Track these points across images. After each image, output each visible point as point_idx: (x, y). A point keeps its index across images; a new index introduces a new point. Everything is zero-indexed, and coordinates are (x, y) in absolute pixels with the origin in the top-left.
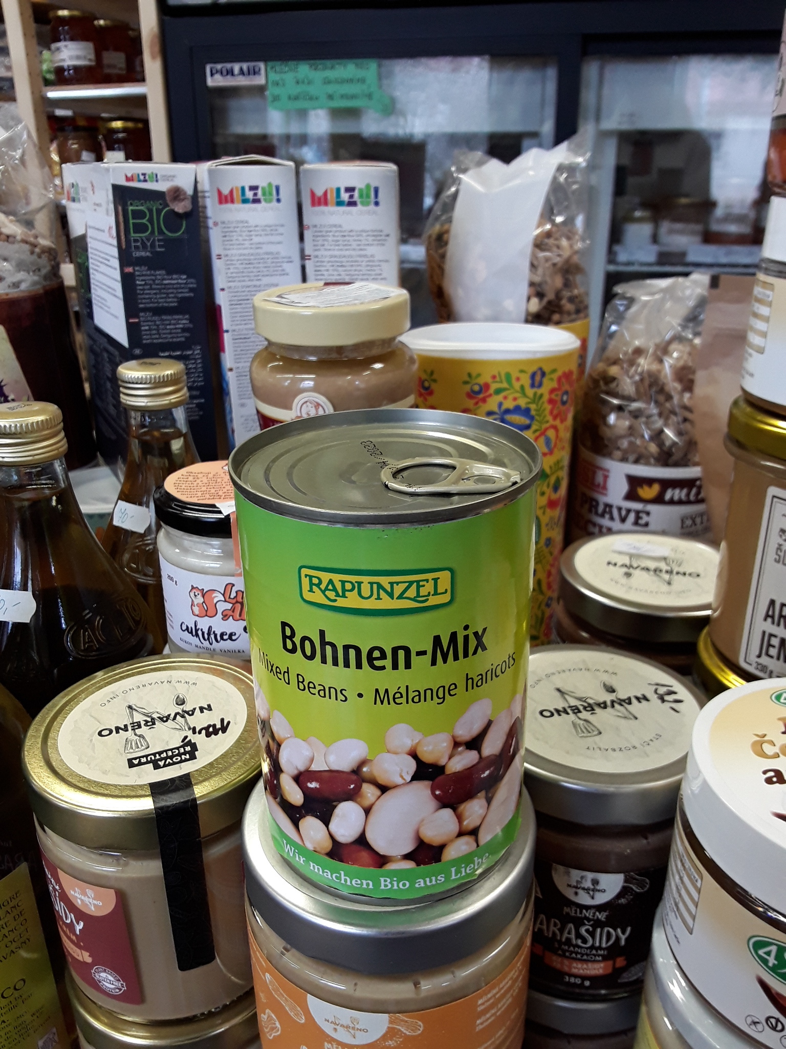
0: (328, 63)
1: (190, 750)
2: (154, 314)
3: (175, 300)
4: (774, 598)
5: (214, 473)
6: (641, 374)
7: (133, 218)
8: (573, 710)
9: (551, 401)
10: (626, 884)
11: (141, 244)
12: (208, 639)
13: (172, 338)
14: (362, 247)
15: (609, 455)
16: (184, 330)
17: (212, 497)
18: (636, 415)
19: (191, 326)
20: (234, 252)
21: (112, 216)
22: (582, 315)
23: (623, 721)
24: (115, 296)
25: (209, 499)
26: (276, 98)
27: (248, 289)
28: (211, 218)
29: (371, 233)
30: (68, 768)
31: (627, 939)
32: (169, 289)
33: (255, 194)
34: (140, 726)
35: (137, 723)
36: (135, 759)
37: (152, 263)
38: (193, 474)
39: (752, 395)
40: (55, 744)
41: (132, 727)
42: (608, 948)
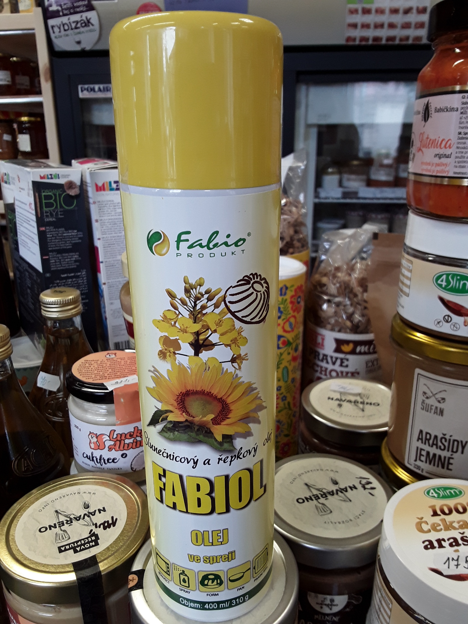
1: (95, 539)
2: (58, 253)
3: (71, 244)
4: (422, 429)
5: (101, 360)
6: (340, 283)
7: (45, 200)
8: (314, 497)
9: (292, 302)
10: (349, 601)
11: (50, 214)
12: (100, 462)
13: (69, 266)
15: (324, 327)
16: (76, 261)
17: (101, 378)
18: (338, 305)
19: (80, 258)
20: (106, 218)
21: (31, 197)
22: (305, 248)
23: (343, 503)
24: (34, 242)
25: (99, 379)
27: (114, 238)
28: (91, 198)
30: (23, 555)
32: (66, 238)
34: (63, 525)
35: (61, 522)
36: (62, 546)
37: (56, 225)
38: (89, 362)
39: (403, 318)
40: (13, 539)
41: (59, 525)
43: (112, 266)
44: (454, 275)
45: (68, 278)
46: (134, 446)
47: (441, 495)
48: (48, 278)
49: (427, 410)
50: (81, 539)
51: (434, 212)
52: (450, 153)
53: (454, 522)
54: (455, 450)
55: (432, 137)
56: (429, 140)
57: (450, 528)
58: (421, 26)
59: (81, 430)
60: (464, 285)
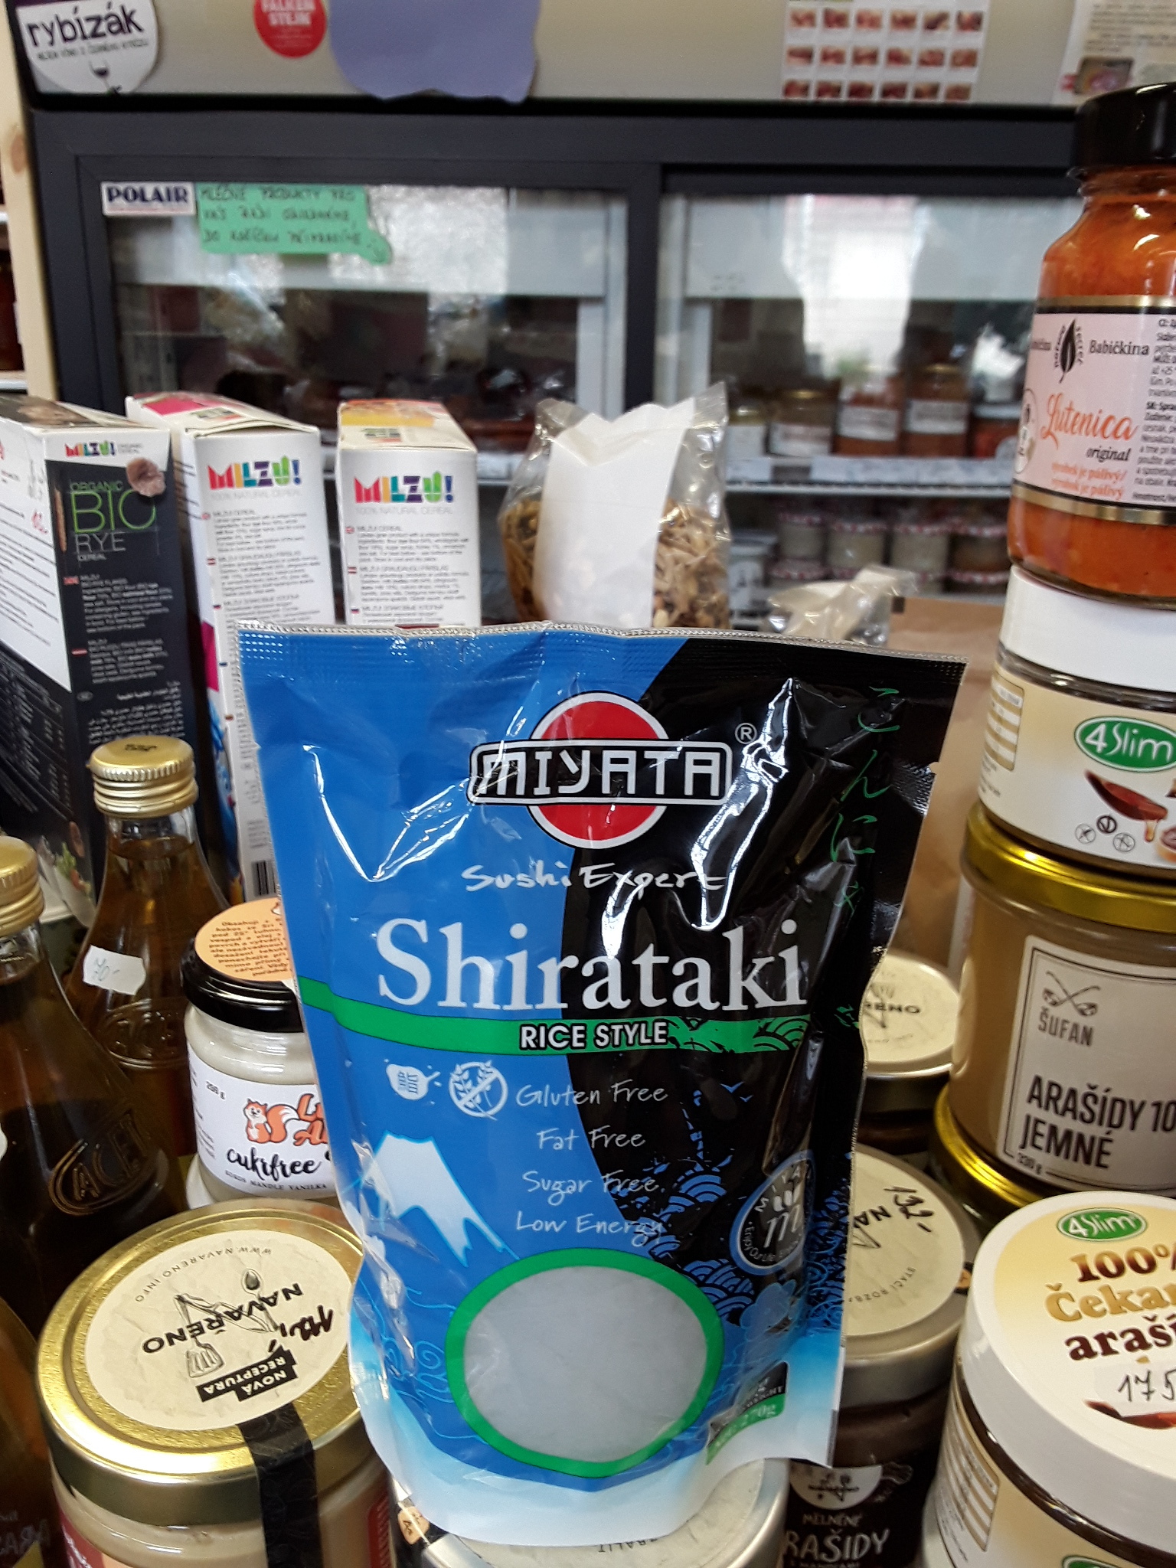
0: (291, 188)
1: (284, 1365)
2: (110, 642)
3: (142, 619)
4: (1040, 1074)
5: (264, 923)
7: (78, 508)
10: (884, 1478)
11: (91, 543)
12: (272, 1173)
14: (430, 556)
16: (154, 661)
17: (272, 969)
19: (165, 654)
20: (233, 554)
21: (40, 499)
23: (862, 1251)
24: (44, 612)
25: (270, 972)
26: (212, 236)
27: (254, 604)
28: (195, 503)
29: (441, 537)
30: (112, 1410)
31: (884, 1546)
32: (131, 604)
33: (264, 474)
34: (202, 1331)
35: (196, 1324)
36: (208, 1385)
37: (106, 570)
38: (234, 927)
39: (995, 815)
40: (84, 1372)
41: (191, 1332)
42: (859, 1560)
44: (1124, 727)
45: (135, 702)
47: (1096, 1231)
48: (86, 703)
49: (1053, 1030)
50: (250, 1364)
51: (1079, 579)
52: (1126, 451)
53: (1131, 1292)
54: (1116, 1122)
55: (1081, 409)
56: (1072, 416)
57: (1124, 1308)
58: (968, 59)
59: (225, 1096)
60: (1149, 747)
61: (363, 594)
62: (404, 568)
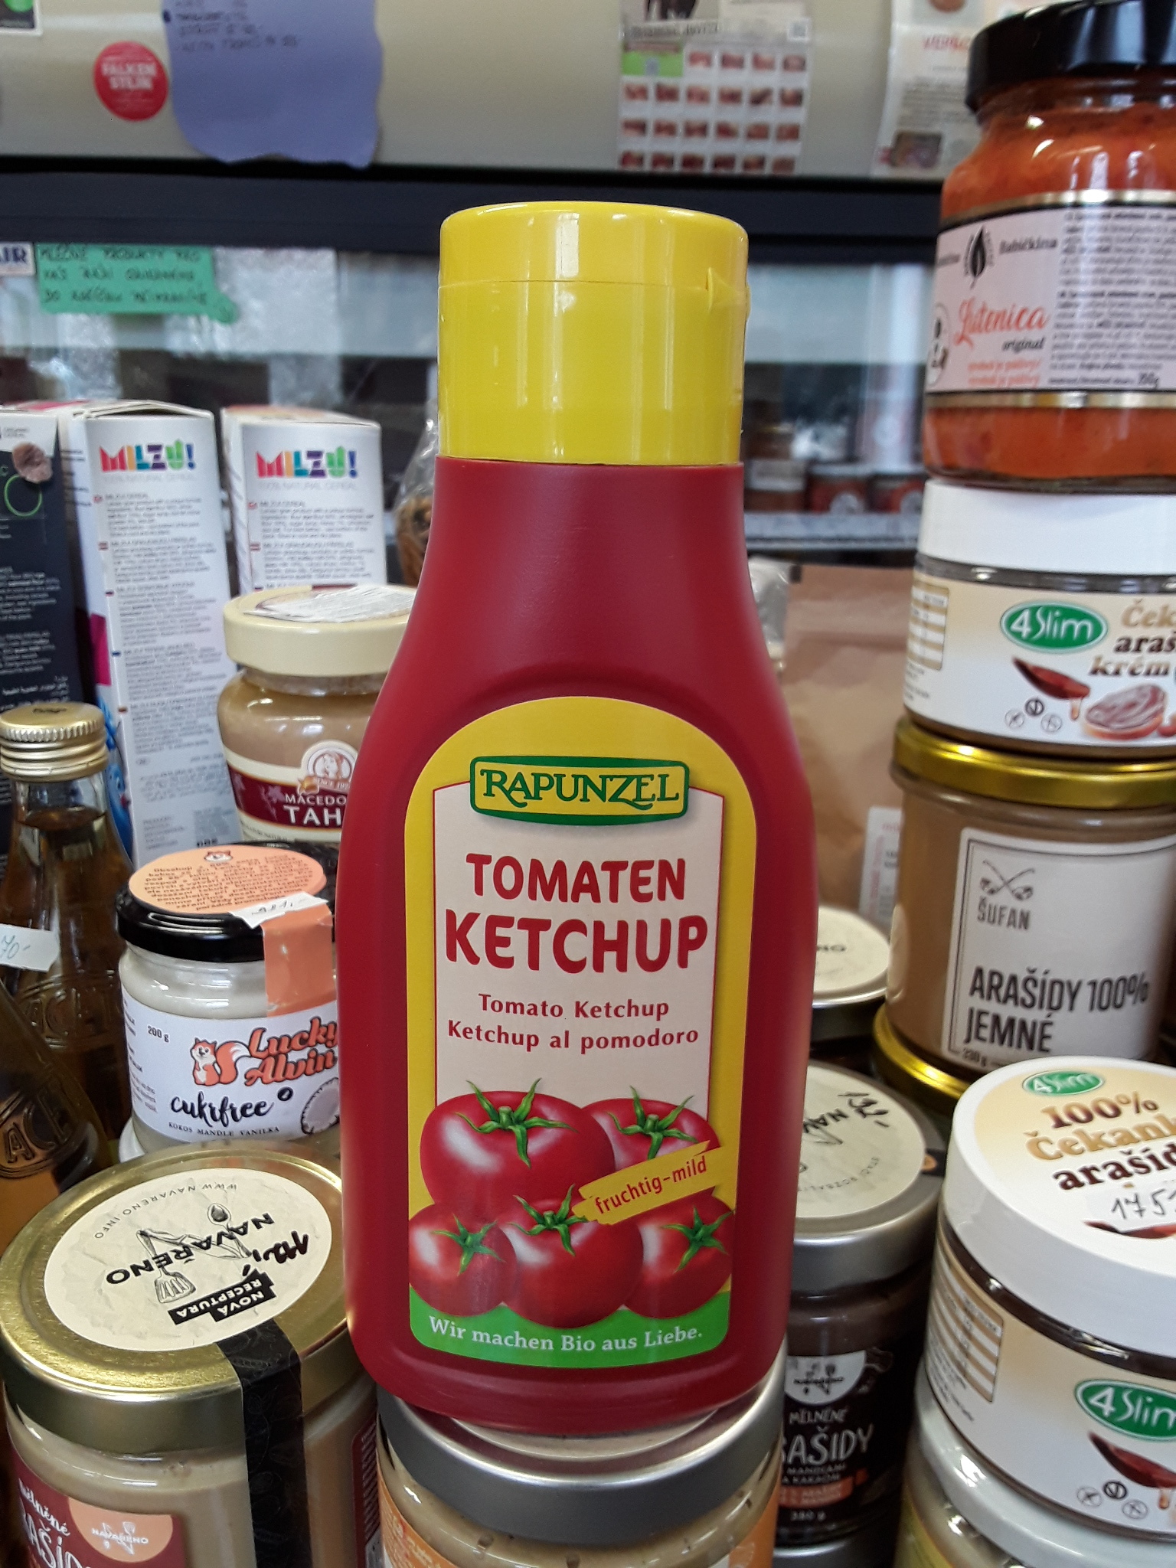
0: (135, 249)
1: (260, 1287)
3: (29, 610)
4: (982, 965)
5: (198, 868)
10: (868, 1365)
12: (222, 1118)
13: (23, 667)
14: (335, 533)
16: (41, 654)
17: (218, 903)
19: (52, 647)
20: (126, 539)
23: (826, 1148)
25: (213, 906)
26: (53, 295)
27: (147, 592)
28: (83, 490)
29: (346, 513)
30: (79, 1337)
31: (870, 1443)
32: (16, 594)
33: (157, 457)
34: (169, 1262)
35: (160, 1256)
36: (181, 1309)
38: (166, 872)
40: (44, 1304)
41: (157, 1263)
42: (847, 1461)
43: (145, 663)
44: (1047, 610)
45: (22, 697)
46: (310, 1070)
49: (992, 919)
50: (223, 1288)
52: (1040, 339)
53: (1104, 1133)
54: (1055, 1003)
55: (995, 306)
56: (986, 315)
57: (1100, 1146)
58: (791, 133)
59: (169, 1039)
60: (1070, 628)
61: (266, 571)
62: (309, 545)
